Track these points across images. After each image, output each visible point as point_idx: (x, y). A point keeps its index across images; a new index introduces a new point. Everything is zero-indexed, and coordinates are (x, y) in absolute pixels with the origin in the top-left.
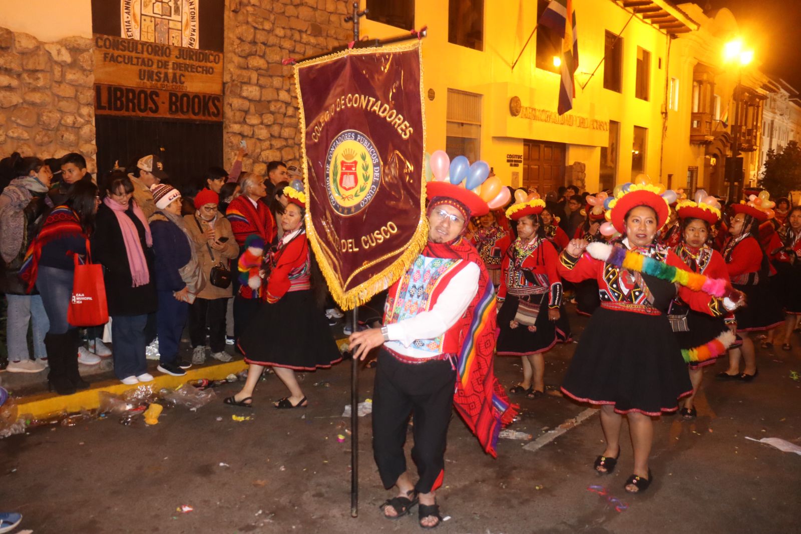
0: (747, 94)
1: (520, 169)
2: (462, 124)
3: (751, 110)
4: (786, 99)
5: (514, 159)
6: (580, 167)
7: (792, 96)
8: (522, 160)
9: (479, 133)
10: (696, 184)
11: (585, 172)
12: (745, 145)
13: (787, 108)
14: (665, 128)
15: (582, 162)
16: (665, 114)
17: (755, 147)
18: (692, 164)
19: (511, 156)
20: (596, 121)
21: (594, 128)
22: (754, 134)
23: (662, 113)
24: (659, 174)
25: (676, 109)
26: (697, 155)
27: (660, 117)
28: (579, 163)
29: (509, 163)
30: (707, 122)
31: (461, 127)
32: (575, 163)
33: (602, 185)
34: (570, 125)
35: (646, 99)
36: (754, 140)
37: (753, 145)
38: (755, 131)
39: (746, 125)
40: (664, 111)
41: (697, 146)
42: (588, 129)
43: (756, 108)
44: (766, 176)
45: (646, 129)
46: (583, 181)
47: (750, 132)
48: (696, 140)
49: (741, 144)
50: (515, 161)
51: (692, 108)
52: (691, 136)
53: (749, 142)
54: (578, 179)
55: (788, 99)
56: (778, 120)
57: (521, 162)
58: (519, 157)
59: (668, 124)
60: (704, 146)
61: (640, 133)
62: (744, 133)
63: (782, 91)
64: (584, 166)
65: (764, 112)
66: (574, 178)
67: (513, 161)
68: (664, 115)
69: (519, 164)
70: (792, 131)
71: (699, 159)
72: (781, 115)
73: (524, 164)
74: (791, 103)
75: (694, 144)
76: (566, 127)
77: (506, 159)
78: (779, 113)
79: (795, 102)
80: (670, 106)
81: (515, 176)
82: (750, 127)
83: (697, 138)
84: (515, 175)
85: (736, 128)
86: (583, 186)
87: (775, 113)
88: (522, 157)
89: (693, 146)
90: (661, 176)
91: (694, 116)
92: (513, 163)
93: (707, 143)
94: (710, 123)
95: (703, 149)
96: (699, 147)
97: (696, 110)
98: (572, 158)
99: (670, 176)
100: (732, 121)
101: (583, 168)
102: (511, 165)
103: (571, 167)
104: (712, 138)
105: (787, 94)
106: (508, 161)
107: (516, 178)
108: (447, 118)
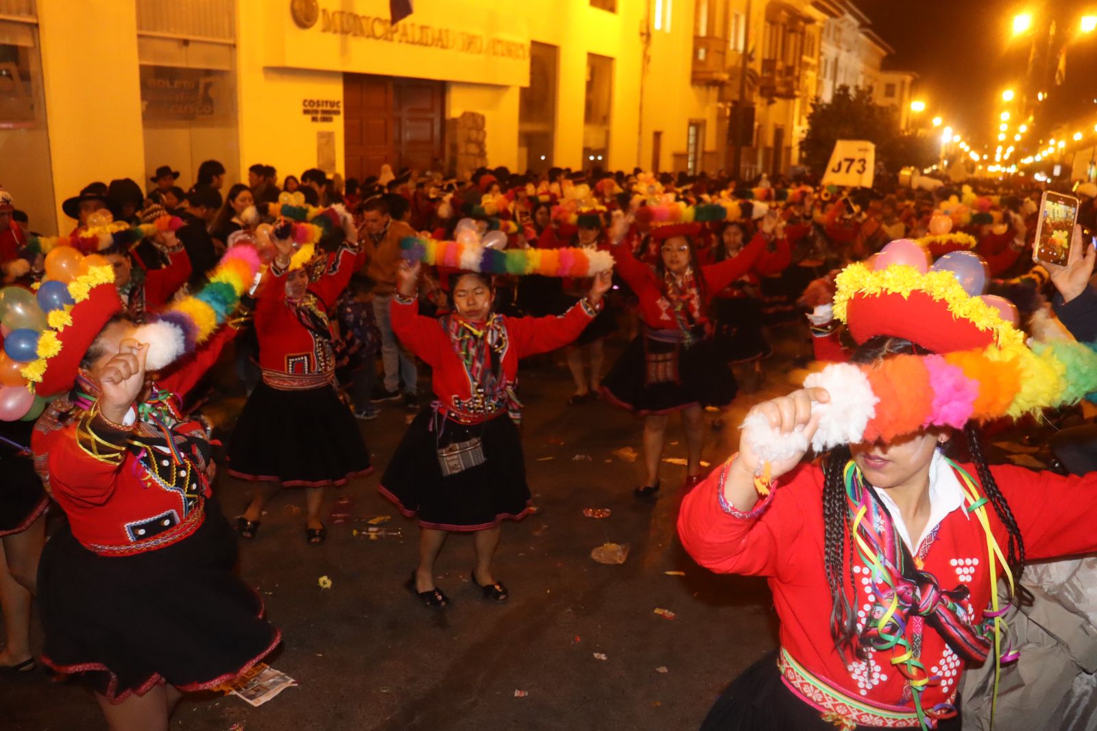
0: (784, 13)
1: (337, 125)
2: (186, 42)
3: (793, 39)
4: (854, 30)
5: (320, 108)
6: (475, 122)
7: (863, 25)
8: (342, 109)
9: (233, 60)
10: (704, 145)
11: (487, 128)
12: (781, 89)
13: (856, 41)
14: (646, 58)
15: (480, 111)
16: (647, 35)
17: (797, 93)
18: (696, 115)
19: (311, 102)
20: (499, 42)
21: (495, 54)
22: (796, 73)
23: (642, 34)
24: (637, 129)
25: (668, 29)
26: (706, 101)
27: (637, 42)
28: (473, 115)
29: (309, 117)
30: (718, 52)
31: (184, 48)
32: (464, 115)
33: (524, 150)
34: (443, 47)
35: (612, 9)
36: (795, 83)
37: (792, 91)
38: (797, 68)
39: (783, 58)
40: (645, 31)
41: (704, 89)
42: (482, 57)
43: (799, 36)
44: (808, 134)
45: (610, 59)
46: (480, 145)
47: (789, 70)
48: (701, 79)
49: (774, 88)
50: (324, 112)
51: (696, 29)
52: (694, 73)
53: (788, 84)
54: (469, 141)
55: (857, 31)
56: (844, 56)
57: (337, 113)
58: (333, 104)
59: (652, 51)
60: (717, 88)
61: (599, 66)
62: (780, 72)
63: (849, 17)
64: (483, 118)
65: (824, 44)
66: (460, 140)
67: (316, 111)
68: (644, 37)
69: (335, 117)
70: (862, 73)
71: (708, 109)
72: (849, 51)
73: (346, 118)
74: (862, 37)
75: (699, 85)
76: (434, 52)
77: (301, 108)
78: (844, 47)
79: (867, 35)
80: (657, 25)
81: (324, 141)
82: (790, 63)
83: (701, 76)
84: (326, 138)
85: (768, 64)
86: (482, 154)
87: (839, 47)
88: (342, 105)
89: (697, 88)
90: (640, 133)
91: (698, 41)
92: (319, 116)
93: (720, 84)
94: (724, 53)
95: (714, 93)
96: (708, 89)
97: (703, 32)
98: (457, 106)
99: (657, 135)
100: (763, 54)
101: (480, 120)
102: (314, 119)
103: (455, 120)
104: (725, 77)
105: (856, 23)
106: (306, 112)
107: (328, 142)
108: (140, 27)
